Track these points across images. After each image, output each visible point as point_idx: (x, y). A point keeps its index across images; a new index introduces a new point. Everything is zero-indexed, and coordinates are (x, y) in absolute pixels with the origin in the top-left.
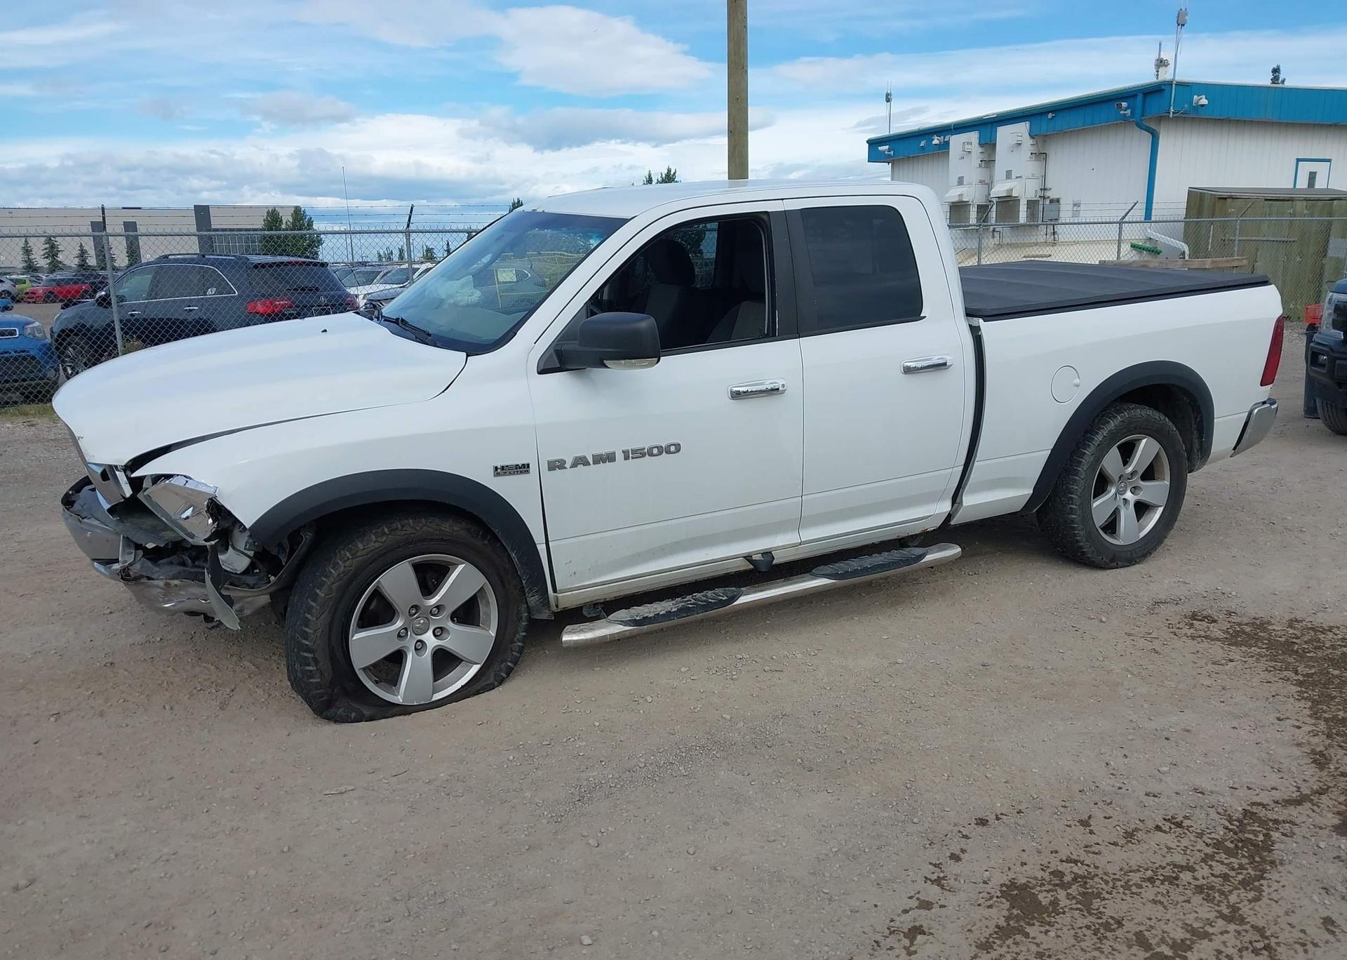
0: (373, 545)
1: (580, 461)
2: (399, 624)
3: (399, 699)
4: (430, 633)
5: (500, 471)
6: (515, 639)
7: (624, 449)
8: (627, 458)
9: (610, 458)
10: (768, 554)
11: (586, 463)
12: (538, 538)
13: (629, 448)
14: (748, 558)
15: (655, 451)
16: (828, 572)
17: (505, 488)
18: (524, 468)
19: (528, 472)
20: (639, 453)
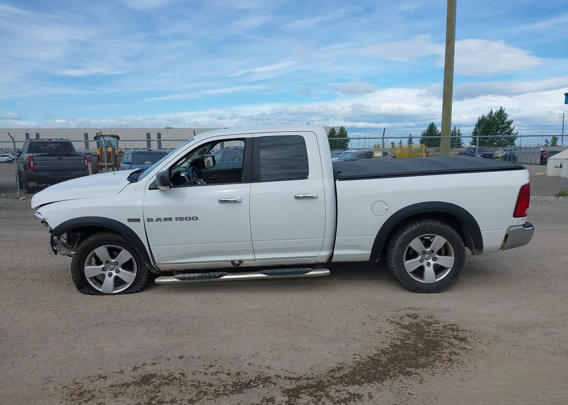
0: (92, 239)
1: (158, 220)
2: (102, 266)
3: (101, 290)
4: (115, 270)
5: (130, 220)
6: (143, 278)
7: (176, 217)
8: (176, 220)
9: (170, 219)
10: (241, 262)
11: (161, 221)
12: (145, 244)
13: (178, 217)
14: (232, 262)
15: (188, 219)
16: (264, 272)
17: (132, 226)
18: (138, 220)
19: (139, 221)
20: (181, 219)
